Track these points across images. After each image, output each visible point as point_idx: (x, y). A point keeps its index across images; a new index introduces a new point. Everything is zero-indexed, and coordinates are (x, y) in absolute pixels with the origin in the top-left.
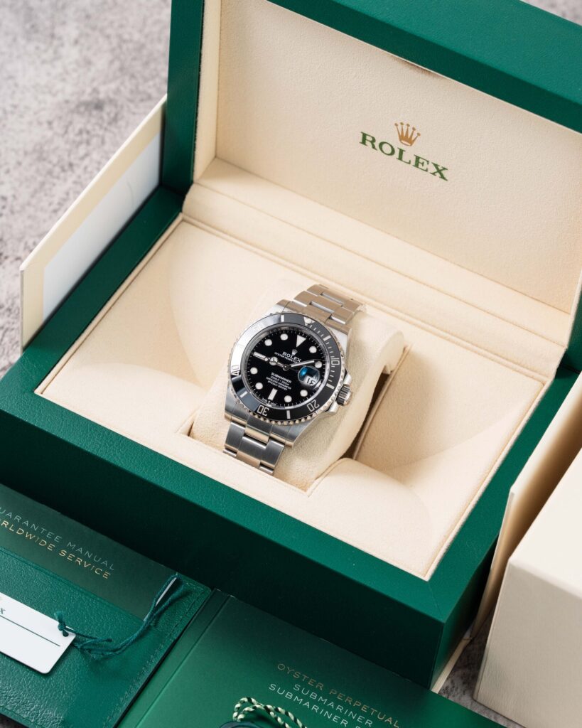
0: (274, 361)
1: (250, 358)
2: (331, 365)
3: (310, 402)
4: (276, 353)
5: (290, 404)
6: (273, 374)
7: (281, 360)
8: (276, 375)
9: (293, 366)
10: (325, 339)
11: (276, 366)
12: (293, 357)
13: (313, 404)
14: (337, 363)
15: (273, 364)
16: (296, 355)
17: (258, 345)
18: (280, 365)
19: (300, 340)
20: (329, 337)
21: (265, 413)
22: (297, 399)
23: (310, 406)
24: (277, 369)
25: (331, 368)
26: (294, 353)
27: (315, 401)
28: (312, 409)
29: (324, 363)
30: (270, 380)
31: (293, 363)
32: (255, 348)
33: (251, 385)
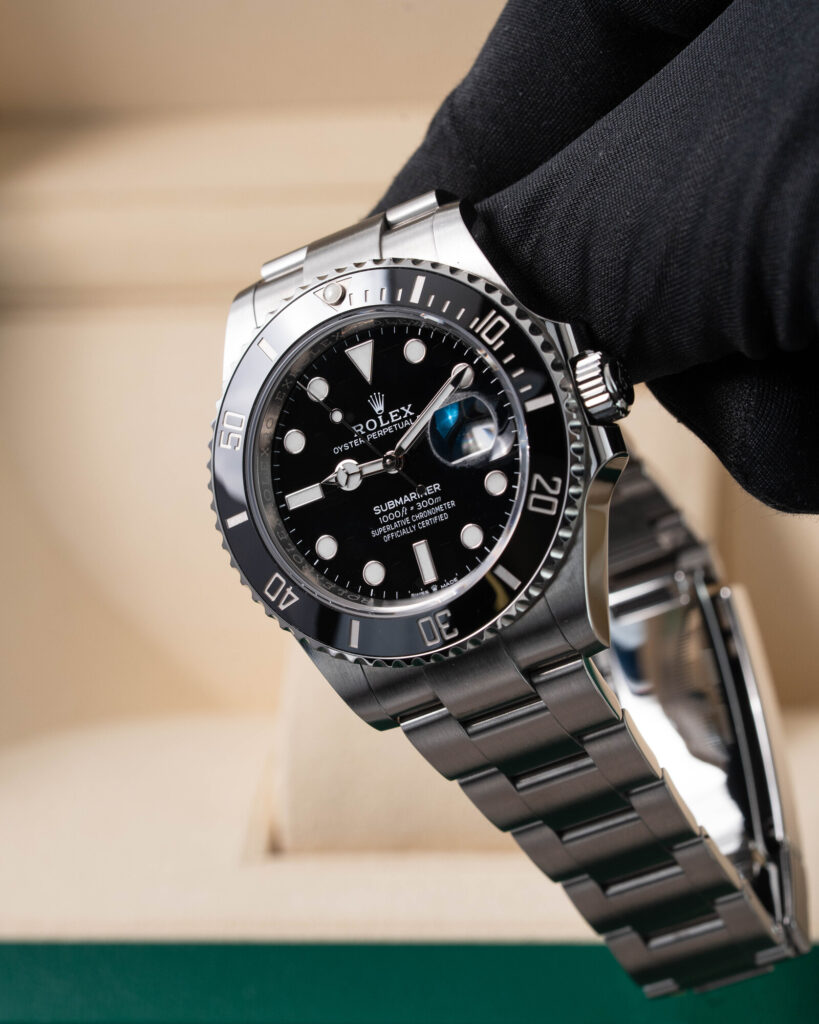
0: (348, 473)
1: (287, 526)
2: (489, 348)
3: (529, 492)
4: (337, 450)
5: (489, 542)
6: (377, 510)
7: (362, 455)
8: (391, 504)
9: (405, 442)
10: (415, 298)
11: (367, 480)
12: (386, 417)
13: (540, 490)
14: (499, 326)
15: (355, 483)
16: (388, 408)
17: (274, 473)
18: (374, 467)
19: (362, 357)
20: (420, 281)
21: (449, 631)
22: (492, 513)
23: (537, 503)
24: (375, 488)
25: (499, 355)
26: (379, 407)
27: (537, 477)
28: (548, 505)
29: (470, 358)
30: (385, 532)
31: (399, 434)
32: (276, 486)
33: (353, 590)
